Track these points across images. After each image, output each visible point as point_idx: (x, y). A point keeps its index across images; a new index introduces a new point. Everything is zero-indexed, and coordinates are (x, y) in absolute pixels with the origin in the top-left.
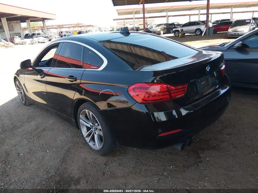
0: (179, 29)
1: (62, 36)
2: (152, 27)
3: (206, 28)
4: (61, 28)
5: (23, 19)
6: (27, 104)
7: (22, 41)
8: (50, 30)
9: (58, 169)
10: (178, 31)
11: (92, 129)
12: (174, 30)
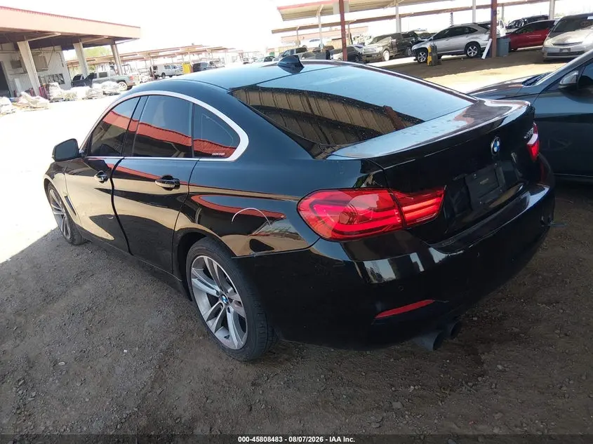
0: (428, 46)
1: (156, 77)
2: (363, 44)
3: (491, 40)
4: (153, 57)
5: (67, 41)
6: (76, 242)
7: (68, 91)
8: (129, 63)
9: (144, 398)
10: (425, 50)
11: (220, 301)
12: (415, 47)
